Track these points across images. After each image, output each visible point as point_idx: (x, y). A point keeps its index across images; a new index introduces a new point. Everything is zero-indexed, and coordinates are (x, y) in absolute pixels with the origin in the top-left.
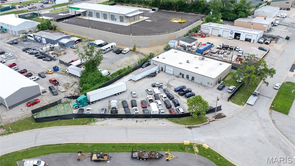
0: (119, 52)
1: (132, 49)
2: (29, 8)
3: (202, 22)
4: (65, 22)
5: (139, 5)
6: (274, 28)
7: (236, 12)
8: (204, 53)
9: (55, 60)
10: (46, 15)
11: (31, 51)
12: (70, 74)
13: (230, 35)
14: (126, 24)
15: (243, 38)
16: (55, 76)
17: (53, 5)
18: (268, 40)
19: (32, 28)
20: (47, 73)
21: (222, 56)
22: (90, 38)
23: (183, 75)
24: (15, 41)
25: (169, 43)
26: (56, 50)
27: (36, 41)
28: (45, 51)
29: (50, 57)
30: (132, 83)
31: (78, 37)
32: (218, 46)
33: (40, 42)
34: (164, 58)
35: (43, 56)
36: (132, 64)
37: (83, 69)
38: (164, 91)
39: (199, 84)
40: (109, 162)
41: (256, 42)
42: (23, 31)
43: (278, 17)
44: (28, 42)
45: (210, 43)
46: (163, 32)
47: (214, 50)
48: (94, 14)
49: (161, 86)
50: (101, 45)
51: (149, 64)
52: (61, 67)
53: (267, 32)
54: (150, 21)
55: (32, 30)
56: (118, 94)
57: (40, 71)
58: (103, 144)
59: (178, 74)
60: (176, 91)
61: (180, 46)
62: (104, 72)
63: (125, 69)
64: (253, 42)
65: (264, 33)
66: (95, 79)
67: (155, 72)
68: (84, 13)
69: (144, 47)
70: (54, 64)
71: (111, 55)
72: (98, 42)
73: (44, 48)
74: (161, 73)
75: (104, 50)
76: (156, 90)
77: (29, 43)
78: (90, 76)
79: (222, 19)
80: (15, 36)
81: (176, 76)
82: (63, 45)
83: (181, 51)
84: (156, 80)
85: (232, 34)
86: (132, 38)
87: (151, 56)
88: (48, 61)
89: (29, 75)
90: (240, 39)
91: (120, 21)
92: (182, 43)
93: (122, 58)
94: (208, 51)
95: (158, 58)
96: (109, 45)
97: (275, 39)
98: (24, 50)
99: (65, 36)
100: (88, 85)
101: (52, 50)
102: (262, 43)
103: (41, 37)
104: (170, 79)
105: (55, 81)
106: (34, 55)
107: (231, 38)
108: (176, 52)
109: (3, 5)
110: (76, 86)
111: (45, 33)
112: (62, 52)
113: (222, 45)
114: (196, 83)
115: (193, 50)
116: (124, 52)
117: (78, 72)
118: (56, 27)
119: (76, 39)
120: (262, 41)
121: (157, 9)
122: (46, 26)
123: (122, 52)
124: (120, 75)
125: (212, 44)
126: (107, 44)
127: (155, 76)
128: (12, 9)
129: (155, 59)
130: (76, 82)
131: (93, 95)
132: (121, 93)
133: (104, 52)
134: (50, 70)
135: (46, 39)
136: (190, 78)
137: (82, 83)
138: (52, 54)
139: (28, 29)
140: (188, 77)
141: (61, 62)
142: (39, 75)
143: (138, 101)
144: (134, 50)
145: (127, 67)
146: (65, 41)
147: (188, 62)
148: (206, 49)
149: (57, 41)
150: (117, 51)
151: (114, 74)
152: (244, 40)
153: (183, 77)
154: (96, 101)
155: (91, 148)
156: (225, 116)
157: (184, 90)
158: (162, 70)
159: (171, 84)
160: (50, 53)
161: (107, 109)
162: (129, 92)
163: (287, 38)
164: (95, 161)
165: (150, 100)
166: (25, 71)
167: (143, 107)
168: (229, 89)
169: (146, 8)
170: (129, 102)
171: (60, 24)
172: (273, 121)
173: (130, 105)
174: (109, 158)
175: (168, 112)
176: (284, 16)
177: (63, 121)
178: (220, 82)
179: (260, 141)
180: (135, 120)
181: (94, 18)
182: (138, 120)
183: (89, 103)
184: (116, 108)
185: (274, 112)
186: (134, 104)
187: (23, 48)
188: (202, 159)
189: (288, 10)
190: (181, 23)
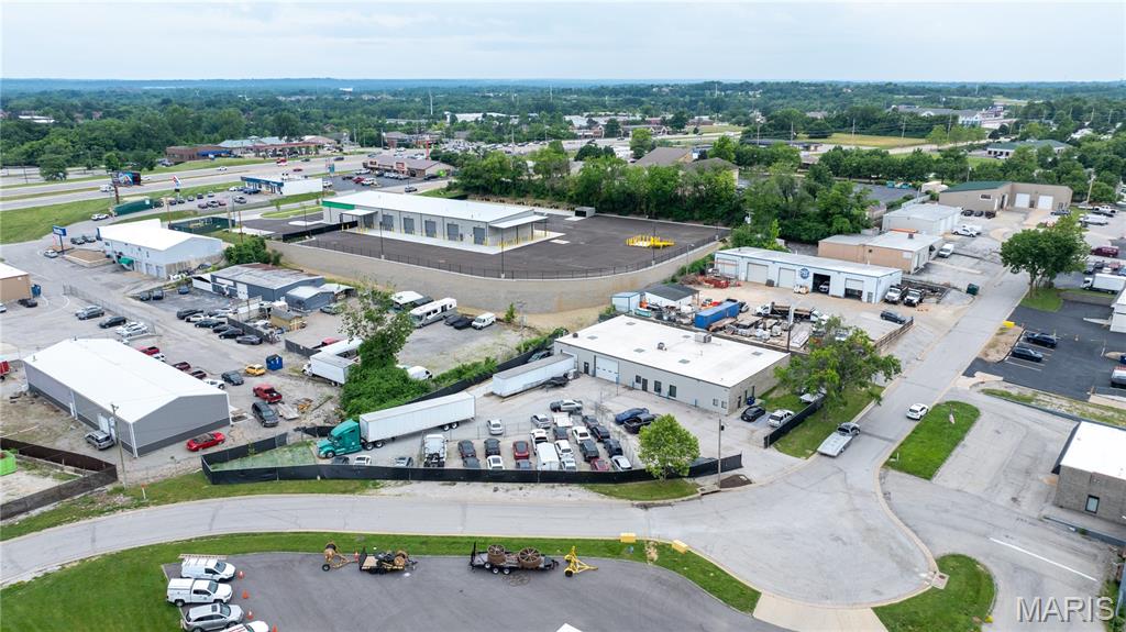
0: (464, 323)
1: (503, 316)
2: (199, 206)
3: (721, 245)
4: (310, 244)
5: (538, 201)
6: (941, 263)
7: (825, 216)
8: (714, 326)
9: (272, 342)
10: (250, 224)
11: (203, 317)
12: (315, 378)
13: (802, 282)
14: (491, 248)
15: (837, 287)
16: (271, 380)
17: (274, 197)
18: (913, 295)
19: (209, 259)
20: (248, 374)
21: (767, 333)
23: (645, 382)
24: (156, 293)
25: (615, 301)
26: (278, 314)
27: (219, 292)
28: (245, 317)
29: (258, 333)
30: (494, 403)
31: (343, 283)
32: (759, 310)
33: (230, 296)
34: (592, 338)
35: (237, 332)
38: (585, 419)
39: (690, 406)
40: (407, 574)
41: (877, 299)
42: (180, 264)
43: (956, 233)
44: (197, 295)
45: (735, 301)
46: (600, 270)
47: (746, 319)
48: (396, 223)
49: (579, 409)
50: (414, 305)
51: (549, 355)
52: (290, 360)
53: (917, 274)
54: (564, 242)
55: (208, 263)
56: (450, 425)
57: (228, 369)
58: (394, 536)
59: (630, 380)
60: (619, 422)
61: (648, 308)
62: (416, 372)
63: (475, 365)
64: (869, 301)
65: (906, 276)
66: (386, 386)
67: (566, 376)
68: (368, 220)
69: (540, 313)
70: (267, 350)
71: (442, 332)
72: (407, 297)
73: (243, 311)
74: (584, 379)
75: (420, 318)
76: (562, 420)
77: (197, 298)
78: (374, 378)
79: (780, 237)
81: (626, 387)
82: (297, 304)
83: (648, 320)
84: (565, 396)
85: (805, 278)
86: (504, 287)
88: (253, 343)
89: (201, 375)
90: (831, 293)
91: (475, 242)
92: (652, 299)
93: (471, 339)
94: (727, 322)
95: (575, 336)
96: (437, 305)
97: (937, 291)
98: (181, 317)
99: (305, 278)
101: (265, 317)
102: (894, 303)
103: (235, 282)
104: (605, 393)
105: (271, 391)
106: (211, 330)
107: (803, 290)
108: (631, 325)
109: (126, 199)
110: (331, 407)
111: (246, 269)
112: (296, 323)
113: (769, 305)
114: (681, 403)
115: (684, 317)
116: (480, 325)
117: (338, 372)
118: (280, 255)
119: (338, 288)
120: (896, 296)
121: (589, 210)
122: (252, 252)
123: (474, 323)
124: (463, 380)
125: (742, 305)
126: (431, 301)
127: (563, 385)
128: (150, 207)
129: (567, 339)
130: (330, 398)
131: (378, 421)
132: (457, 423)
133: (417, 324)
134: (257, 366)
135: (250, 286)
136: (665, 390)
137: (348, 399)
138: (265, 327)
139: (196, 260)
140: (658, 388)
141: (291, 347)
142: (226, 378)
143: (506, 444)
144: (508, 320)
145: (483, 361)
146: (305, 293)
147: (661, 346)
148: (720, 316)
149: (282, 292)
150: (459, 321)
151: (443, 377)
152: (842, 293)
153: (645, 389)
154: (384, 442)
155: (363, 544)
156: (748, 482)
157: (642, 417)
158: (586, 370)
159: (607, 404)
160: (261, 323)
161: (415, 459)
162: (484, 422)
163: (972, 291)
164: (371, 571)
165: (540, 440)
166: (184, 367)
167: (517, 458)
168: (772, 417)
169: (557, 208)
170: (479, 446)
171: (293, 250)
172: (887, 495)
173: (480, 453)
174: (409, 566)
175: (585, 468)
176: (974, 233)
177: (289, 483)
178: (750, 401)
179: (838, 539)
180: (492, 485)
181: (397, 234)
182: (500, 485)
183: (365, 445)
184: (439, 458)
185: (893, 472)
186: (492, 450)
187: (177, 310)
188: (666, 574)
189: (990, 215)
190: (657, 247)
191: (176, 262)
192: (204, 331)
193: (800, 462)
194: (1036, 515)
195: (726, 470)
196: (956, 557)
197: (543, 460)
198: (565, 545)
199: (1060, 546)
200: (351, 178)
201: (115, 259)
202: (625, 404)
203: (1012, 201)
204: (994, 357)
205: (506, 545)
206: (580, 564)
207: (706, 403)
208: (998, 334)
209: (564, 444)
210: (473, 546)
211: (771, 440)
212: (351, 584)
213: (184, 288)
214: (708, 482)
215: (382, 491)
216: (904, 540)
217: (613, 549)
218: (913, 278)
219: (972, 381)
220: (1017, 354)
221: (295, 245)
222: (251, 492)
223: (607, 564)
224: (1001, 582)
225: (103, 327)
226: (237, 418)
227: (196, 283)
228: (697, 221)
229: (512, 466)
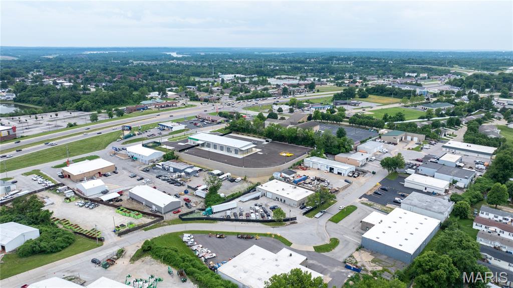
0: (233, 180)
1: (243, 178)
2: (148, 136)
3: (308, 155)
4: (187, 153)
5: (254, 135)
6: (370, 163)
8: (298, 183)
9: (184, 185)
11: (164, 178)
12: (197, 196)
13: (326, 169)
14: (240, 156)
15: (335, 171)
16: (186, 196)
17: (170, 132)
18: (355, 175)
20: (180, 195)
21: (311, 186)
22: (209, 168)
23: (278, 199)
24: (147, 169)
25: (274, 175)
26: (184, 177)
27: (164, 169)
28: (174, 178)
29: (180, 183)
30: (241, 203)
31: (199, 167)
32: (312, 178)
33: (168, 170)
34: (266, 186)
35: (173, 182)
36: (242, 190)
37: (205, 192)
38: (263, 208)
39: (288, 205)
41: (346, 175)
43: (380, 152)
44: (157, 169)
45: (306, 176)
46: (270, 165)
47: (308, 181)
48: (211, 146)
49: (261, 205)
50: (219, 175)
51: (255, 191)
52: (190, 190)
53: (361, 167)
54: (261, 153)
55: (158, 159)
56: (231, 209)
57: (175, 193)
59: (274, 198)
60: (271, 209)
61: (283, 177)
62: (222, 195)
63: (236, 193)
64: (343, 176)
65: (357, 168)
66: (216, 199)
67: (259, 196)
68: (203, 145)
69: (253, 177)
70: (184, 188)
71: (226, 184)
72: (216, 172)
73: (174, 176)
74: (264, 197)
75: (221, 179)
76: (257, 208)
77: (158, 171)
78: (213, 196)
79: (324, 153)
80: (145, 164)
81: (274, 200)
82: (188, 174)
83: (282, 181)
84: (258, 202)
86: (243, 169)
87: (259, 184)
88: (179, 186)
90: (334, 173)
91: (235, 154)
92: (284, 175)
93: (234, 185)
94: (302, 182)
95: (262, 186)
96: (225, 175)
97: (364, 172)
98: (157, 177)
99: (189, 166)
100: (211, 203)
103: (169, 167)
104: (268, 201)
105: (188, 199)
106: (166, 181)
107: (327, 172)
108: (277, 182)
110: (202, 204)
111: (171, 162)
112: (189, 180)
113: (315, 177)
114: (286, 204)
115: (291, 180)
116: (237, 181)
117: (203, 194)
118: (179, 157)
119: (198, 169)
120: (351, 175)
121: (270, 140)
122: (171, 156)
123: (235, 181)
124: (233, 197)
125: (308, 177)
126: (223, 174)
127: (258, 199)
128: (132, 136)
129: (259, 187)
130: (202, 201)
132: (233, 208)
134: (182, 193)
135: (174, 168)
136: (283, 201)
137: (206, 202)
138: (180, 180)
139: (155, 158)
140: (281, 200)
141: (189, 187)
142: (176, 195)
143: (244, 213)
144: (245, 180)
145: (238, 192)
146: (189, 170)
147: (283, 189)
148: (301, 180)
149: (183, 171)
150: (231, 180)
151: (229, 197)
152: (337, 173)
154: (217, 212)
155: (216, 233)
156: (297, 223)
157: (276, 208)
158: (264, 195)
159: (268, 204)
160: (179, 179)
161: (224, 216)
162: (239, 208)
163: (374, 173)
164: (218, 238)
165: (252, 213)
166: (164, 192)
167: (247, 216)
168: (306, 208)
169: (260, 138)
170: (238, 214)
171: (182, 155)
172: (326, 226)
173: (238, 215)
174: (226, 237)
175: (262, 219)
176: (385, 152)
178: (304, 204)
179: (312, 235)
180: (241, 222)
181: (212, 150)
182: (243, 222)
183: (213, 213)
184: (229, 216)
185: (329, 221)
186: (241, 214)
187: (156, 175)
188: (275, 240)
189: (395, 144)
190: (288, 156)
191: (151, 159)
192: (165, 182)
193: (310, 219)
194: (356, 231)
195: (293, 220)
196: (334, 239)
197: (252, 218)
198: (256, 234)
199: (357, 237)
200: (192, 122)
201: (131, 157)
202: (272, 204)
203: (405, 138)
204: (369, 193)
205: (244, 234)
206: (258, 237)
207: (292, 205)
208: (374, 187)
209: (257, 214)
210: (238, 233)
211: (305, 214)
213: (154, 168)
214: (288, 223)
215: (218, 223)
216: (325, 235)
217: (265, 235)
218: (359, 168)
219: (360, 200)
220: (376, 193)
221: (182, 153)
222: (191, 223)
223: (264, 237)
224: (340, 243)
225: (138, 180)
226: (182, 206)
227: (157, 166)
228: (303, 145)
229: (245, 218)
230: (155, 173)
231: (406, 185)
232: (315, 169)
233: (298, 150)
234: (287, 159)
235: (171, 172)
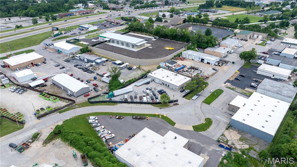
0: (130, 69)
1: (138, 67)
2: (71, 34)
3: (184, 49)
4: (98, 47)
5: (146, 34)
6: (230, 55)
7: (207, 43)
8: (179, 71)
9: (94, 73)
10: (84, 40)
11: (80, 67)
12: (103, 81)
13: (199, 60)
14: (135, 50)
15: (205, 62)
16: (95, 82)
17: (87, 31)
18: (221, 64)
19: (77, 51)
20: (90, 80)
21: (188, 73)
22: (113, 59)
23: (164, 84)
24: (68, 60)
25: (160, 64)
26: (94, 66)
27: (81, 60)
28: (87, 67)
29: (91, 71)
30: (136, 87)
32: (188, 67)
33: (83, 61)
34: (155, 74)
35: (86, 70)
36: (137, 76)
37: (110, 79)
38: (152, 91)
39: (171, 89)
41: (213, 64)
42: (72, 53)
43: (236, 46)
44: (76, 60)
46: (157, 57)
47: (185, 69)
48: (115, 42)
49: (151, 89)
50: (120, 64)
51: (146, 77)
52: (98, 77)
53: (224, 58)
54: (151, 48)
55: (77, 52)
56: (128, 92)
57: (87, 79)
59: (161, 83)
60: (158, 92)
61: (167, 66)
62: (122, 81)
63: (133, 79)
64: (211, 65)
65: (221, 58)
66: (117, 84)
67: (149, 82)
68: (109, 41)
69: (146, 66)
70: (94, 75)
71: (125, 71)
72: (118, 62)
73: (87, 65)
74: (153, 82)
75: (122, 68)
76: (148, 91)
77: (76, 61)
78: (115, 82)
79: (197, 48)
80: (67, 56)
82: (97, 64)
83: (166, 69)
84: (149, 86)
86: (138, 60)
87: (149, 72)
88: (90, 73)
89: (82, 81)
90: (204, 62)
91: (132, 48)
92: (167, 64)
93: (132, 72)
94: (182, 70)
95: (152, 73)
96: (124, 65)
97: (226, 62)
98: (75, 66)
99: (98, 57)
100: (113, 88)
101: (91, 67)
102: (217, 65)
103: (84, 58)
104: (156, 86)
105: (96, 85)
106: (81, 69)
107: (199, 62)
108: (163, 70)
110: (107, 88)
111: (86, 55)
112: (98, 68)
113: (190, 66)
114: (170, 88)
115: (173, 69)
116: (133, 69)
117: (108, 80)
118: (92, 50)
119: (105, 59)
121: (157, 37)
122: (86, 50)
123: (132, 69)
124: (130, 83)
125: (185, 66)
126: (123, 63)
127: (149, 84)
128: (60, 35)
129: (150, 74)
130: (107, 86)
131: (116, 92)
132: (130, 92)
133: (121, 69)
134: (92, 79)
135: (87, 59)
136: (167, 86)
137: (110, 87)
138: (92, 69)
139: (75, 52)
141: (98, 74)
142: (87, 81)
143: (138, 96)
144: (139, 68)
145: (134, 78)
146: (99, 61)
147: (167, 76)
148: (180, 69)
149: (94, 61)
150: (129, 68)
151: (127, 82)
152: (206, 63)
153: (164, 85)
154: (117, 96)
155: (116, 114)
156: (178, 104)
157: (162, 91)
158: (153, 80)
159: (157, 88)
160: (91, 68)
161: (123, 99)
162: (134, 92)
163: (233, 63)
164: (118, 118)
165: (144, 96)
166: (78, 79)
167: (140, 99)
168: (185, 92)
169: (150, 36)
170: (133, 96)
171: (94, 49)
172: (201, 107)
173: (134, 98)
174: (123, 118)
175: (151, 102)
176: (240, 46)
177: (102, 103)
178: (183, 88)
179: (191, 115)
180: (136, 104)
181: (115, 45)
182: (137, 104)
183: (114, 96)
184: (127, 99)
185: (203, 103)
186: (136, 97)
187: (74, 64)
188: (162, 120)
189: (246, 41)
190: (170, 50)
191: (71, 52)
193: (188, 101)
194: (224, 112)
195: (175, 102)
196: (208, 118)
197: (144, 100)
198: (147, 115)
199: (225, 117)
200: (103, 25)
201: (57, 50)
202: (160, 88)
203: (253, 36)
204: (231, 79)
205: (138, 115)
206: (149, 118)
207: (174, 88)
208: (234, 74)
209: (148, 97)
210: (133, 115)
211: (184, 96)
212: (114, 120)
213: (73, 59)
214: (172, 104)
215: (118, 105)
216: (201, 115)
217: (154, 116)
218: (223, 59)
219: (225, 84)
220: (236, 79)
221: (94, 47)
222: (97, 105)
223: (154, 118)
224: (213, 123)
225: (61, 69)
226: (91, 90)
227: (75, 57)
228: (181, 41)
229: (139, 101)
230: (74, 63)
231: (258, 72)
232: (190, 59)
233: (177, 45)
234: (170, 52)
235: (86, 62)
